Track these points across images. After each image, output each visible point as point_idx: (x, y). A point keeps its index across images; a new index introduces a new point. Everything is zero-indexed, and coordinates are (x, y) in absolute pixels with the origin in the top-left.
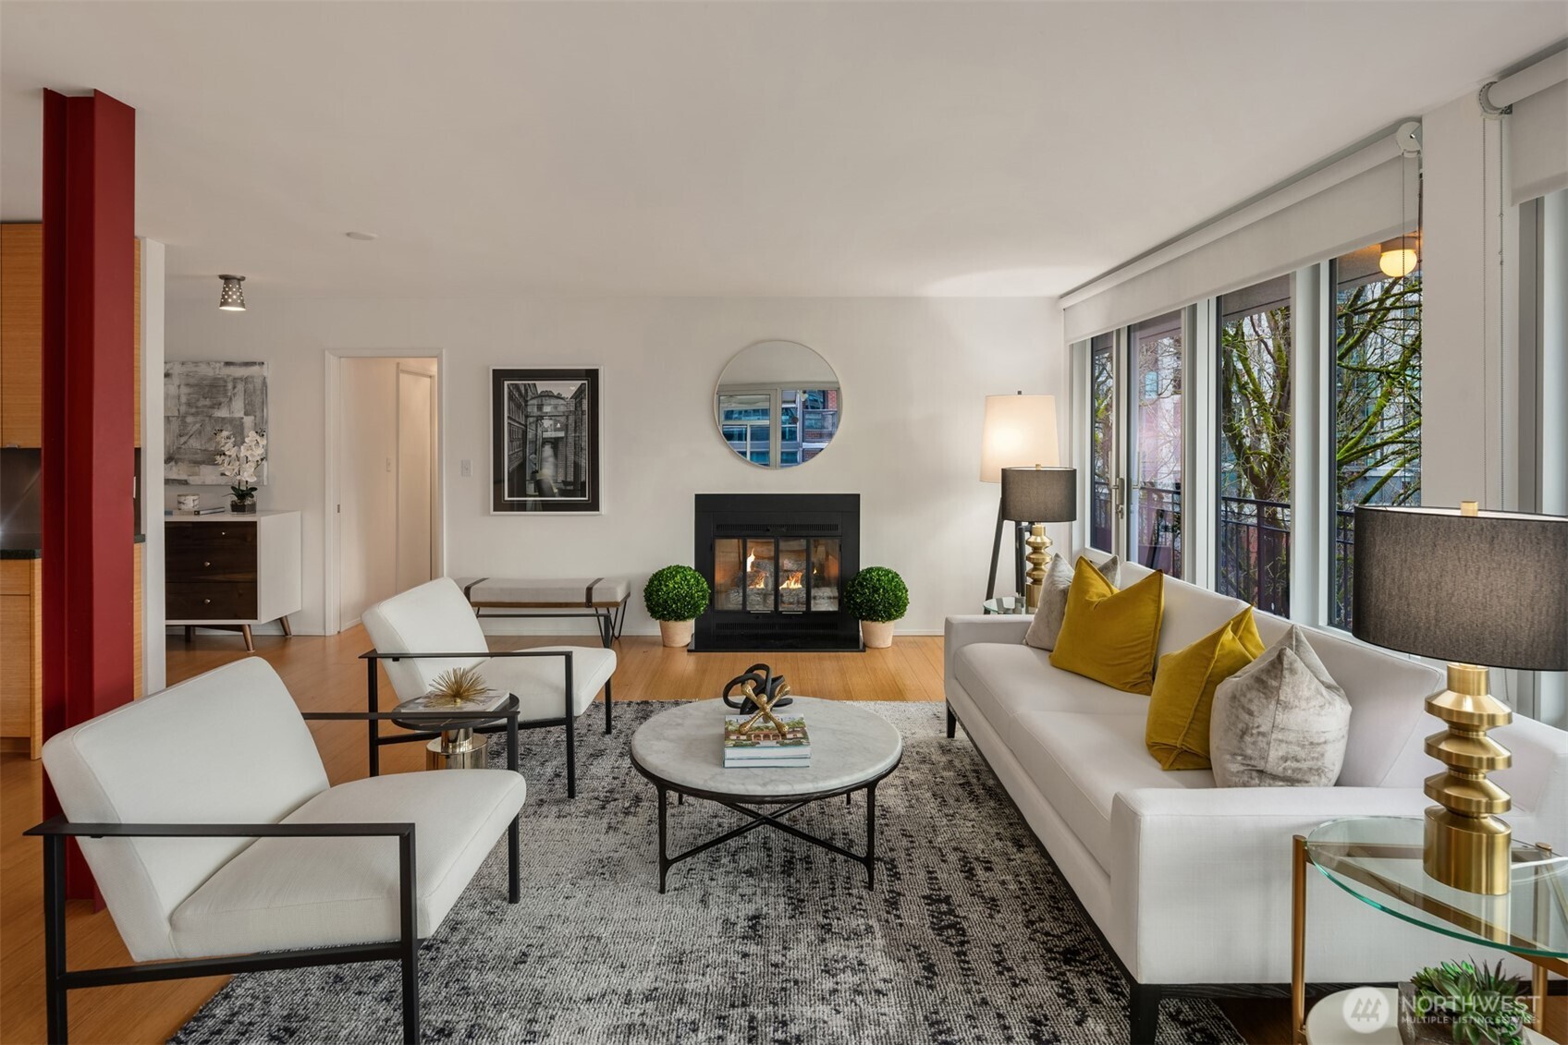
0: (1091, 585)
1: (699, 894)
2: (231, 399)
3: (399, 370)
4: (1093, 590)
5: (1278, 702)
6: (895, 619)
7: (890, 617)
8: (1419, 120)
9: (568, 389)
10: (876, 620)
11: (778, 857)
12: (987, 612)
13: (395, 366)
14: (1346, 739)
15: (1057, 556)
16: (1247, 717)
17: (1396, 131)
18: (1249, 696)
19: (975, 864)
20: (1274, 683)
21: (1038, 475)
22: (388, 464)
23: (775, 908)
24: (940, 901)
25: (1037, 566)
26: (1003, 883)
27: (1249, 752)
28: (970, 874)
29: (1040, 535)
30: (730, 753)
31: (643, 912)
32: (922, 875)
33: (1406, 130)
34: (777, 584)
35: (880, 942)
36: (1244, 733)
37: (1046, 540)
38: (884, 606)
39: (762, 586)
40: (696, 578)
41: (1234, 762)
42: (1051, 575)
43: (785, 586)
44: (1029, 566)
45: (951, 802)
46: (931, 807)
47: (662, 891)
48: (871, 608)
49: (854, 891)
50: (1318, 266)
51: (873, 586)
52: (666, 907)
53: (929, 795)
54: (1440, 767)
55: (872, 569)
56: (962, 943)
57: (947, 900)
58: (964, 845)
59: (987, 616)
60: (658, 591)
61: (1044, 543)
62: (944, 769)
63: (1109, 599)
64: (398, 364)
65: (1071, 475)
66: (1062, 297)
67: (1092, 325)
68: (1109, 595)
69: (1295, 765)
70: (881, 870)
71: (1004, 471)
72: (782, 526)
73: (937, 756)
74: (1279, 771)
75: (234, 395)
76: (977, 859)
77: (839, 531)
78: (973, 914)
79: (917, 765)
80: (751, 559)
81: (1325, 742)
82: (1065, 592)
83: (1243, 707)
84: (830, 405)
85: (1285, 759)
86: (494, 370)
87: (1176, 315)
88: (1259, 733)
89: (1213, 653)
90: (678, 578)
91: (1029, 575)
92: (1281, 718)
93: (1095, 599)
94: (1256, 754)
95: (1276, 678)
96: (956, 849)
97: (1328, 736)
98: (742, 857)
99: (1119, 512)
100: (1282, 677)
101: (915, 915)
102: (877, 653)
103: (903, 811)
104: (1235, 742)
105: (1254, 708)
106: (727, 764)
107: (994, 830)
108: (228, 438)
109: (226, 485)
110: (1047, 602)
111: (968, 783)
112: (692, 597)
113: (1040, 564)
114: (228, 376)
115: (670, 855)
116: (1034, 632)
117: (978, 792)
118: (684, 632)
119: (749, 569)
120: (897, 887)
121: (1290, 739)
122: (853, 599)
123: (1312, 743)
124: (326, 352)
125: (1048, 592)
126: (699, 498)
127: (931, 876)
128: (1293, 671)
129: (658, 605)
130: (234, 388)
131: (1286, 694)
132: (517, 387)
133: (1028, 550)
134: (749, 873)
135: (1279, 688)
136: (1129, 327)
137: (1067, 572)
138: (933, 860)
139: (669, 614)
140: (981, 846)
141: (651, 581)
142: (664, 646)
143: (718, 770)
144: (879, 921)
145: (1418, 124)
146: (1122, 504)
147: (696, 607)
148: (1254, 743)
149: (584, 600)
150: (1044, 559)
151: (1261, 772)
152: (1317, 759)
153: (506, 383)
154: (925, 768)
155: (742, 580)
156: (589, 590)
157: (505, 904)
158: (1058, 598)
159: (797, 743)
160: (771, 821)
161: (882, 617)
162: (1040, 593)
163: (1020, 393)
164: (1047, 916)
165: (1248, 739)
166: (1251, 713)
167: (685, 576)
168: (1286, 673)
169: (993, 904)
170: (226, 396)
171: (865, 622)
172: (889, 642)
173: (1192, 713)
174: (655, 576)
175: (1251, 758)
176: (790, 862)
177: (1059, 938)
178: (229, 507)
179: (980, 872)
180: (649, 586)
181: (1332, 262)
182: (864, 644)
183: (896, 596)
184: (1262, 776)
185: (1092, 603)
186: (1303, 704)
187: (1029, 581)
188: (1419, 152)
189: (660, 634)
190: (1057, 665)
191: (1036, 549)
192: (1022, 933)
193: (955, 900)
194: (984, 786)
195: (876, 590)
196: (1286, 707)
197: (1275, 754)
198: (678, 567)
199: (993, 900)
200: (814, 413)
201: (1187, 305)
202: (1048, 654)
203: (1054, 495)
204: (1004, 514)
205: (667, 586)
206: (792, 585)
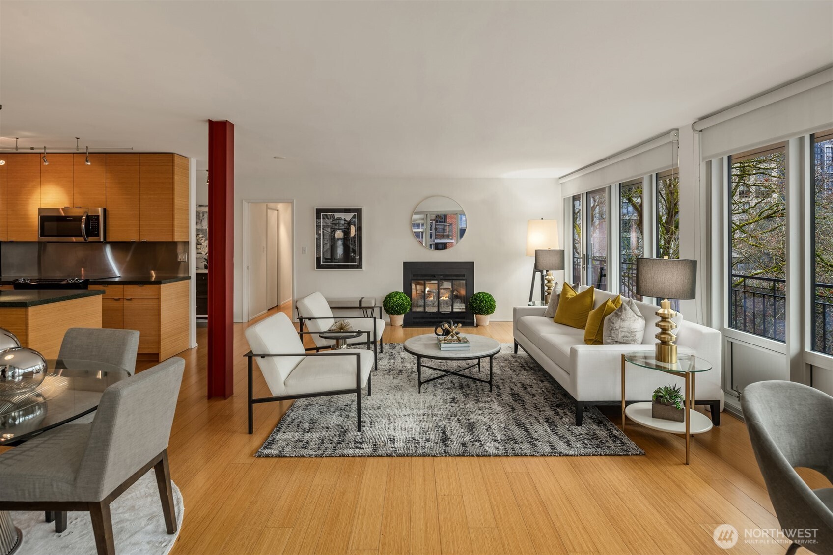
0: (568, 292)
1: (432, 394)
2: (202, 221)
3: (267, 208)
4: (569, 294)
5: (621, 319)
6: (490, 314)
7: (488, 313)
8: (678, 129)
9: (348, 217)
10: (482, 314)
11: (457, 385)
12: (529, 305)
13: (266, 206)
14: (644, 331)
15: (556, 283)
16: (612, 324)
17: (670, 133)
18: (613, 318)
19: (527, 386)
20: (620, 313)
21: (549, 252)
22: (264, 249)
23: (459, 396)
24: (515, 394)
25: (549, 288)
26: (537, 390)
27: (613, 335)
28: (525, 388)
29: (550, 276)
30: (443, 345)
31: (415, 397)
32: (508, 388)
33: (673, 133)
34: (439, 298)
35: (496, 403)
36: (611, 330)
37: (552, 277)
38: (486, 308)
39: (432, 299)
40: (405, 297)
41: (609, 339)
42: (554, 290)
43: (441, 299)
44: (546, 288)
45: (517, 371)
46: (510, 372)
47: (419, 392)
48: (480, 309)
49: (486, 392)
50: (651, 175)
51: (481, 300)
52: (422, 396)
53: (509, 369)
54: (659, 330)
55: (480, 293)
56: (523, 403)
57: (518, 394)
58: (523, 382)
59: (530, 307)
60: (390, 302)
61: (552, 279)
62: (514, 362)
63: (575, 297)
64: (267, 205)
65: (562, 253)
66: (560, 178)
67: (572, 191)
68: (575, 295)
69: (626, 338)
70: (494, 388)
71: (536, 251)
72: (441, 275)
73: (511, 359)
74: (622, 341)
75: (203, 219)
76: (527, 385)
77: (466, 277)
78: (527, 398)
79: (504, 361)
80: (427, 289)
81: (636, 332)
82: (559, 296)
83: (611, 322)
84: (448, 221)
85: (623, 337)
86: (316, 209)
87: (603, 190)
88: (616, 329)
89: (605, 308)
90: (398, 297)
91: (546, 291)
92: (622, 324)
93: (570, 297)
94: (615, 336)
95: (620, 312)
96: (519, 383)
97: (637, 330)
98: (445, 385)
99: (583, 268)
100: (622, 311)
101: (507, 398)
102: (482, 327)
103: (500, 373)
104: (609, 333)
105: (614, 322)
106: (442, 349)
107: (533, 378)
108: (202, 237)
109: (203, 258)
110: (553, 300)
111: (524, 366)
112: (404, 305)
113: (551, 287)
114: (201, 211)
115: (422, 380)
116: (548, 311)
117: (527, 368)
118: (400, 319)
119: (426, 293)
120: (500, 391)
121: (625, 330)
122: (472, 305)
123: (631, 332)
124: (243, 201)
125: (553, 296)
126: (405, 263)
127: (512, 389)
128: (625, 309)
129: (389, 308)
130: (203, 216)
131: (623, 316)
132: (326, 216)
133: (546, 282)
134: (448, 388)
135: (621, 315)
136: (587, 193)
137: (560, 289)
138: (512, 385)
139: (394, 312)
140: (528, 382)
141: (386, 298)
142: (392, 325)
143: (439, 351)
144: (495, 399)
145: (677, 131)
146: (585, 265)
147: (406, 309)
148: (614, 332)
149: (358, 306)
150: (552, 285)
151: (617, 341)
152: (634, 337)
153: (322, 214)
154: (507, 362)
155: (424, 296)
156: (360, 302)
157: (367, 396)
158: (557, 298)
159: (466, 342)
160: (454, 374)
161: (485, 313)
162: (550, 298)
163: (542, 219)
164: (551, 398)
165: (612, 331)
166: (613, 323)
167: (401, 296)
168: (623, 310)
169: (533, 395)
170: (200, 220)
171: (477, 315)
172: (487, 324)
173: (598, 328)
174: (388, 296)
175: (613, 337)
176: (462, 386)
177: (555, 402)
178: (204, 267)
179: (528, 388)
180: (385, 300)
181: (657, 174)
182: (477, 324)
183: (491, 304)
184: (617, 342)
185: (569, 298)
186: (629, 319)
187: (546, 294)
188: (678, 140)
189: (390, 321)
190: (556, 322)
191: (549, 281)
192: (543, 401)
193: (520, 394)
194: (529, 367)
195: (482, 302)
196: (623, 320)
197: (620, 335)
198: (397, 292)
199: (533, 394)
200: (441, 225)
201: (608, 186)
202: (552, 319)
203: (555, 260)
204: (536, 268)
205: (393, 300)
206: (445, 298)
